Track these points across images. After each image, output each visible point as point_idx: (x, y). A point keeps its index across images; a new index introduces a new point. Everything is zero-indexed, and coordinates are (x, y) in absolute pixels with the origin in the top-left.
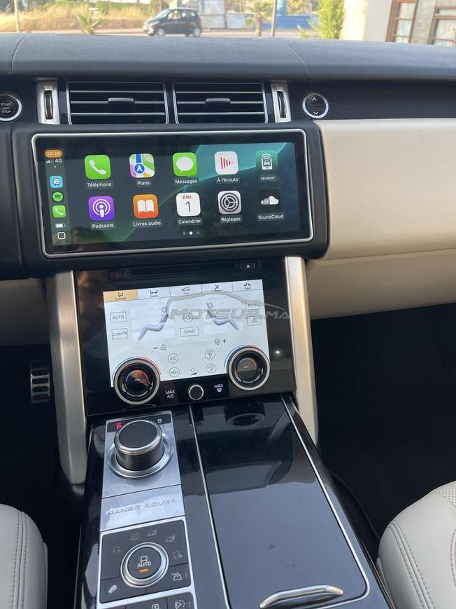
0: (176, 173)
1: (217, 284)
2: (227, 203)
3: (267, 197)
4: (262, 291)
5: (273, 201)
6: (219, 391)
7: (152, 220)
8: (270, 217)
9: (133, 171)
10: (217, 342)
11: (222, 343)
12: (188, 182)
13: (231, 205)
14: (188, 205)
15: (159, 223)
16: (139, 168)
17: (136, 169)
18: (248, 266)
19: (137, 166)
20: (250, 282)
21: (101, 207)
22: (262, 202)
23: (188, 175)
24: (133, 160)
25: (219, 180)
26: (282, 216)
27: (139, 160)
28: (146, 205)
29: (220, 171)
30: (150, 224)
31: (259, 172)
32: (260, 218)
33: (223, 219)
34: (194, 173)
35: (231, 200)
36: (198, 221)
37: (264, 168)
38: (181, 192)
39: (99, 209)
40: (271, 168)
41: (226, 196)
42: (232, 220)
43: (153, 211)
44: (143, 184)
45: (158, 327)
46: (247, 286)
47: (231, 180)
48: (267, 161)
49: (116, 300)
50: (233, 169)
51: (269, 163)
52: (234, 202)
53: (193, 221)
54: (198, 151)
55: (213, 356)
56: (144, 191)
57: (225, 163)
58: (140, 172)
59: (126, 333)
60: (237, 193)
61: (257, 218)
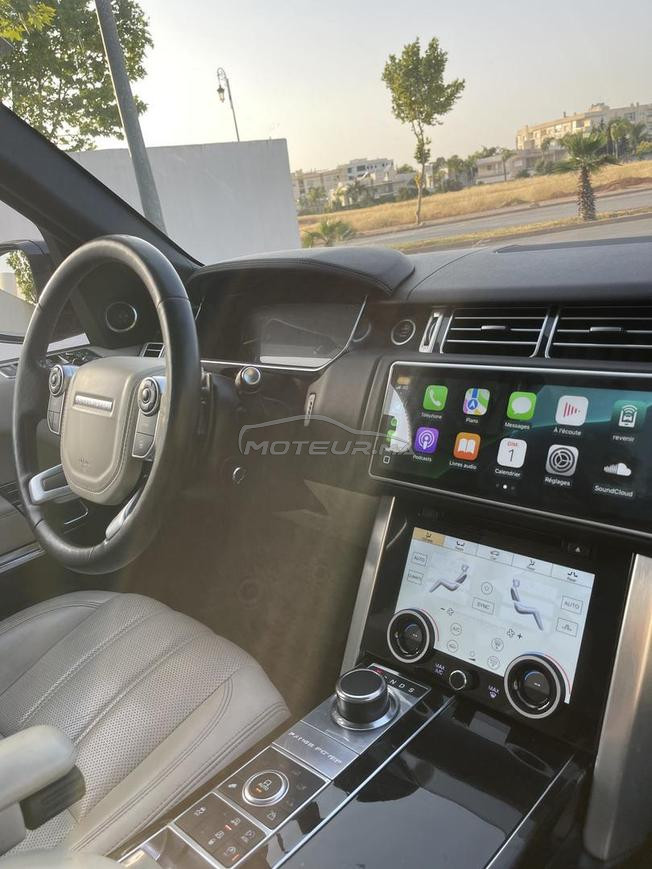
0: (509, 414)
1: (534, 560)
2: (558, 459)
3: (616, 463)
4: (590, 591)
5: (622, 470)
6: (493, 696)
7: (469, 462)
8: (613, 491)
9: (466, 405)
10: (511, 633)
11: (516, 637)
12: (519, 426)
13: (563, 463)
14: (512, 454)
15: (475, 468)
16: (473, 404)
17: (469, 404)
18: (578, 550)
19: (471, 402)
20: (577, 572)
21: (427, 438)
22: (607, 469)
23: (521, 418)
24: (469, 395)
25: (556, 430)
26: (631, 494)
27: (474, 395)
28: (467, 445)
29: (561, 418)
30: (465, 466)
31: (613, 427)
32: (598, 488)
33: (547, 479)
34: (529, 417)
35: (564, 458)
36: (517, 475)
37: (621, 424)
38: (508, 437)
39: (424, 440)
40: (632, 425)
41: (559, 452)
42: (559, 482)
43: (472, 452)
44: (472, 421)
45: (453, 586)
46: (572, 577)
47: (571, 432)
48: (628, 415)
49: (424, 540)
50: (578, 419)
51: (630, 419)
52: (568, 461)
53: (511, 474)
54: (540, 392)
55: (499, 648)
56: (470, 429)
57: (569, 410)
58: (472, 408)
59: (421, 580)
60: (575, 451)
61: (593, 487)
